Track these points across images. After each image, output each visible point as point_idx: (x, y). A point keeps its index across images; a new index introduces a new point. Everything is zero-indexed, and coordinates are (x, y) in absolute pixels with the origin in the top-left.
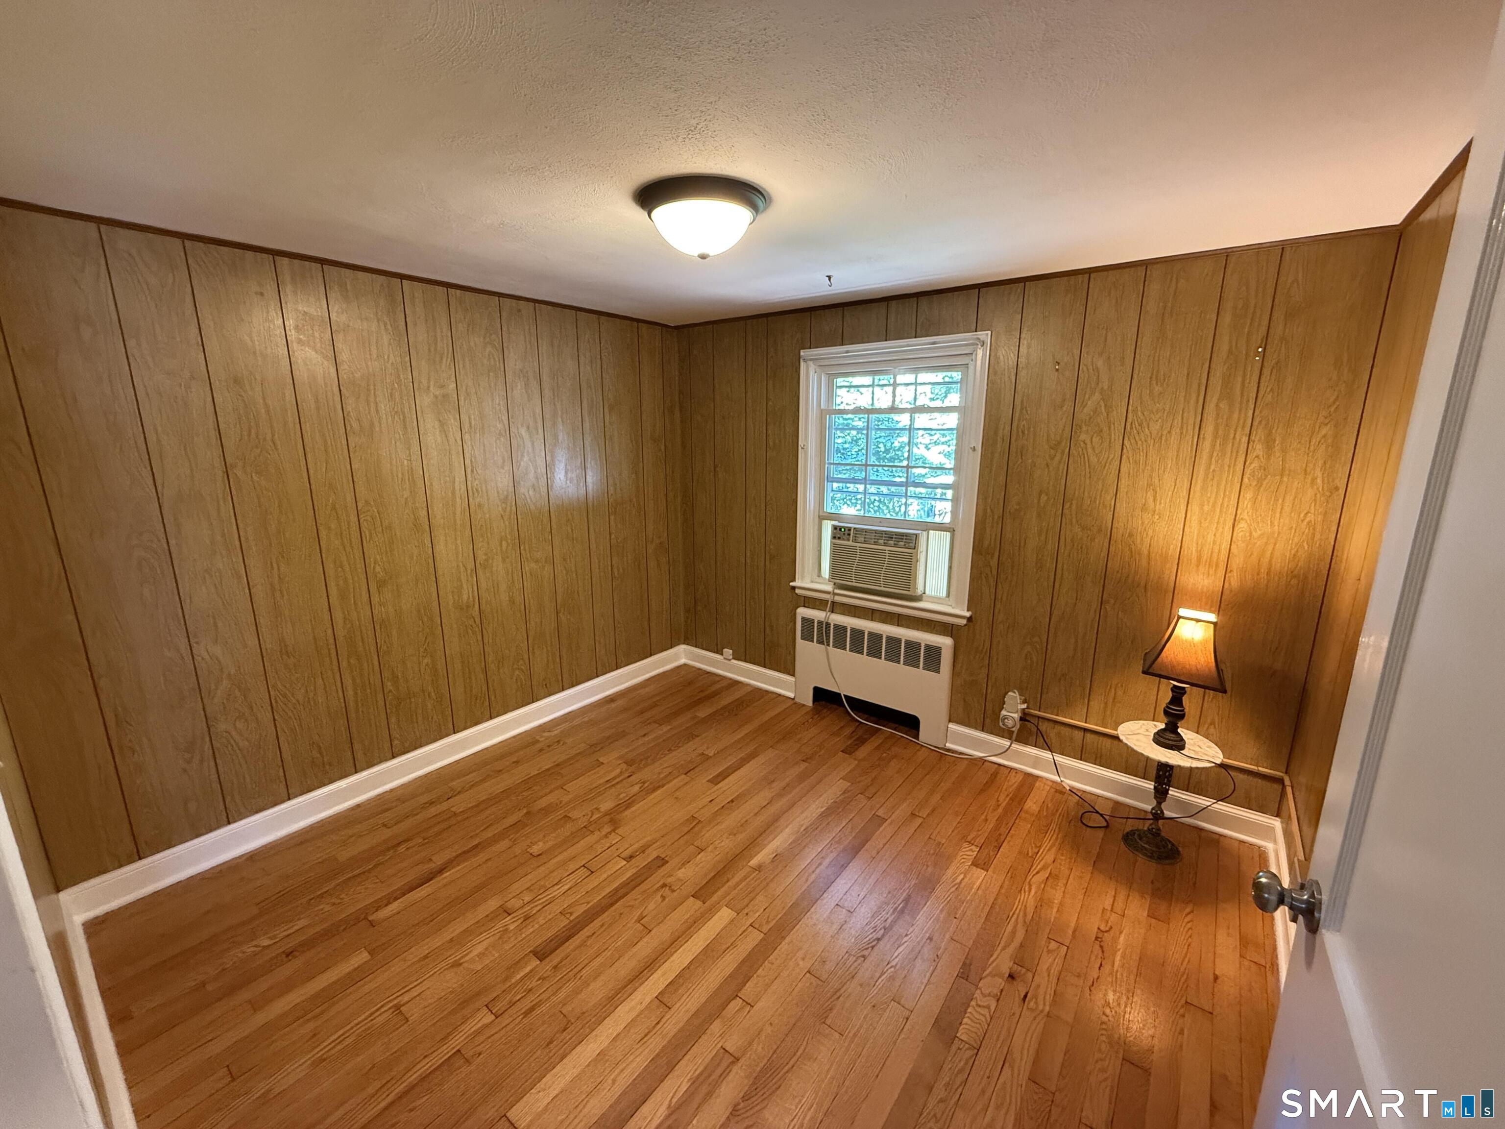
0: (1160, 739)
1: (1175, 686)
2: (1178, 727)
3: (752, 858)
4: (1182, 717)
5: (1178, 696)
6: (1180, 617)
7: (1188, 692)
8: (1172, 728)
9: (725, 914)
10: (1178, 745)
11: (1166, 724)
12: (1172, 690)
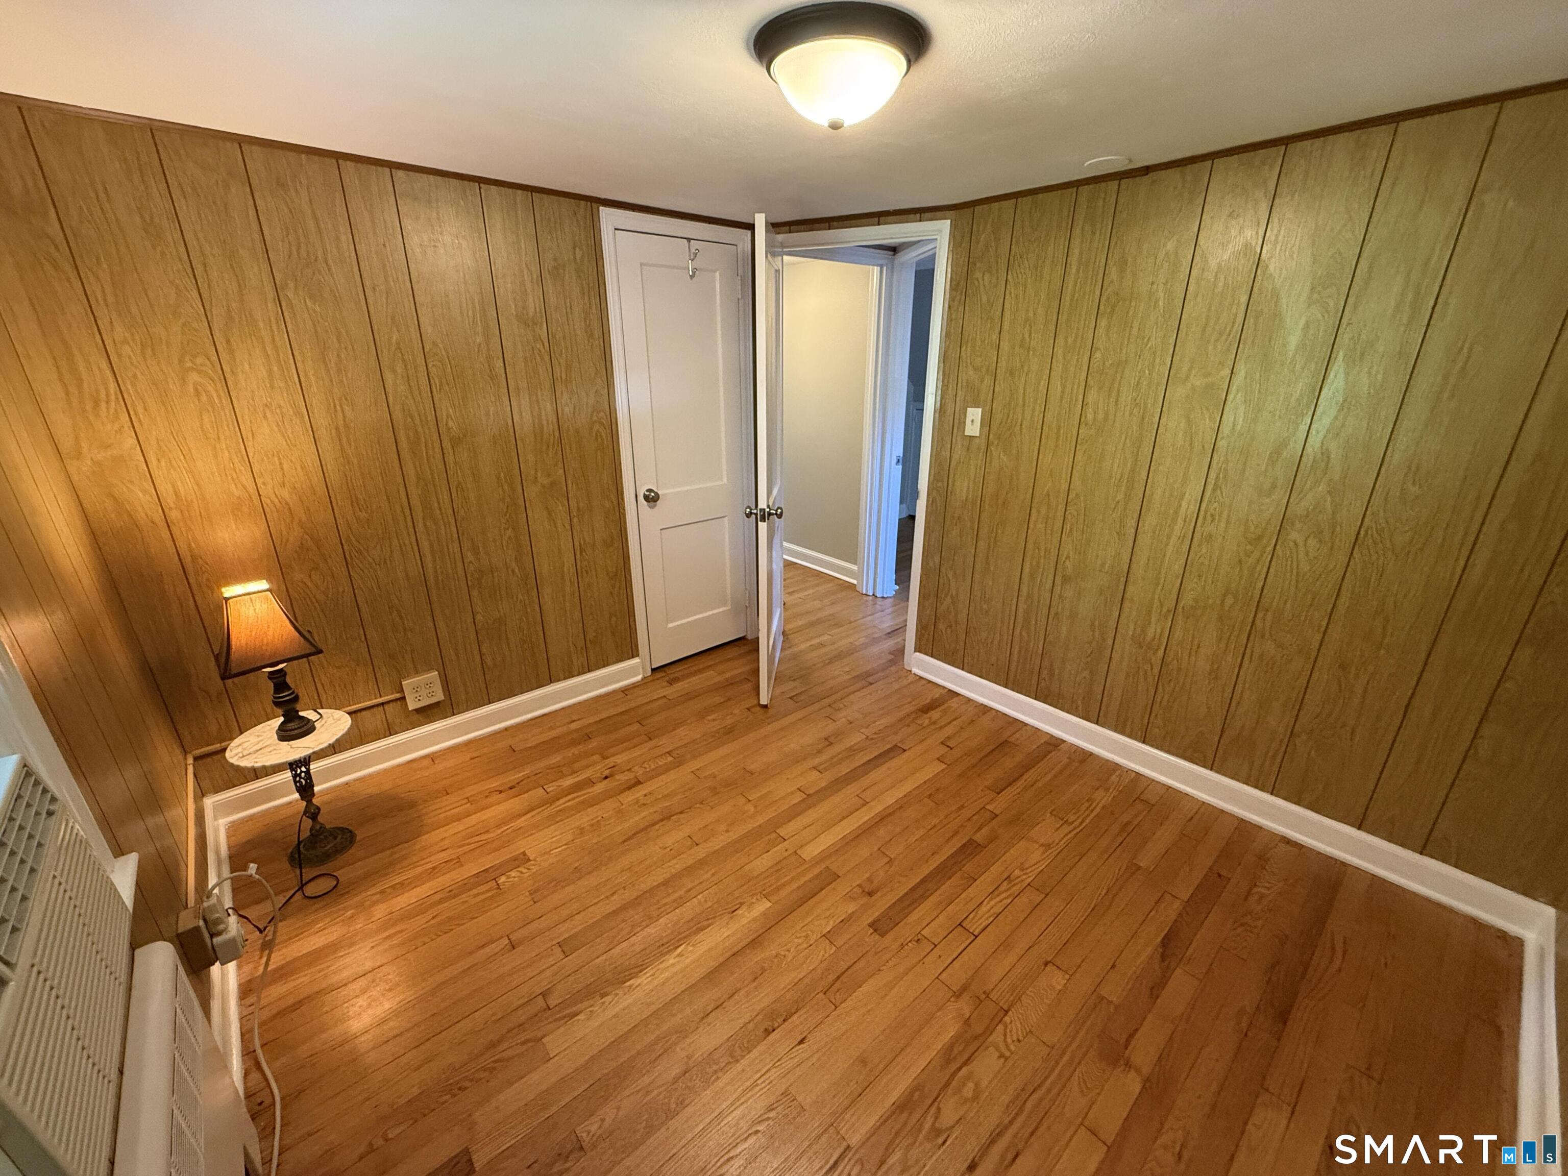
0: (285, 735)
1: (270, 673)
2: (298, 711)
3: (764, 914)
4: (296, 699)
5: (280, 682)
6: (227, 599)
7: (288, 671)
8: (291, 716)
9: (811, 851)
10: (307, 728)
11: (283, 715)
12: (270, 678)
